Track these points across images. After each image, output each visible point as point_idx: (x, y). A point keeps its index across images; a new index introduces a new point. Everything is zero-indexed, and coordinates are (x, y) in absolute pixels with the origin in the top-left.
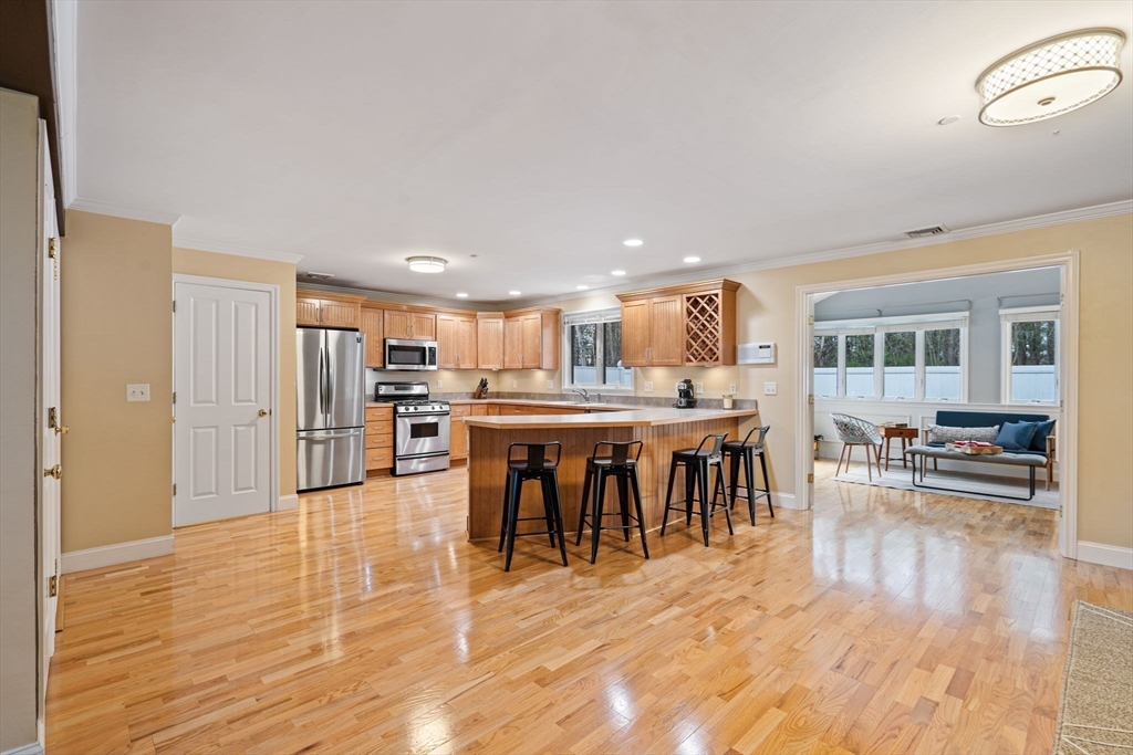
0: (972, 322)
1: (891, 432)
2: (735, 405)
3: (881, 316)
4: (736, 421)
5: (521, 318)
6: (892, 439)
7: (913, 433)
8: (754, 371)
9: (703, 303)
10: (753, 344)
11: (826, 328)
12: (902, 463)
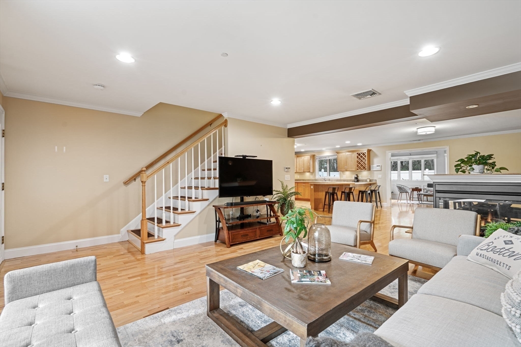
0: (437, 157)
1: (413, 190)
2: (370, 181)
3: (411, 155)
4: (370, 184)
5: (303, 157)
6: (414, 192)
7: (420, 190)
8: (375, 172)
9: (361, 155)
10: (375, 165)
11: (395, 159)
12: (417, 199)
